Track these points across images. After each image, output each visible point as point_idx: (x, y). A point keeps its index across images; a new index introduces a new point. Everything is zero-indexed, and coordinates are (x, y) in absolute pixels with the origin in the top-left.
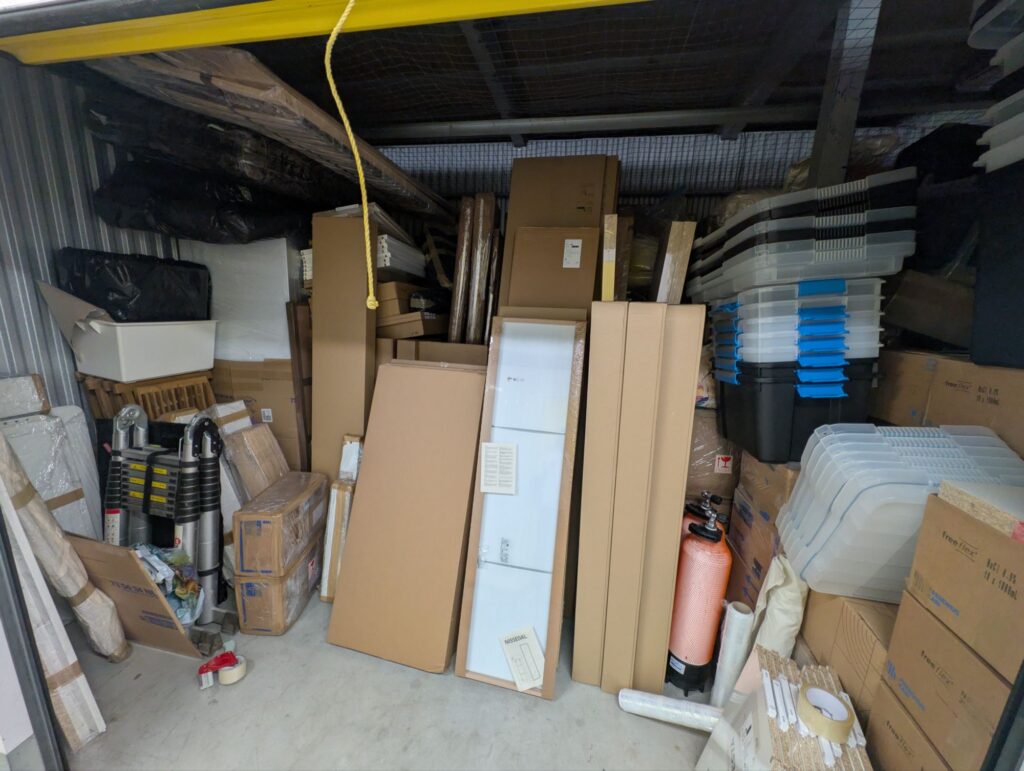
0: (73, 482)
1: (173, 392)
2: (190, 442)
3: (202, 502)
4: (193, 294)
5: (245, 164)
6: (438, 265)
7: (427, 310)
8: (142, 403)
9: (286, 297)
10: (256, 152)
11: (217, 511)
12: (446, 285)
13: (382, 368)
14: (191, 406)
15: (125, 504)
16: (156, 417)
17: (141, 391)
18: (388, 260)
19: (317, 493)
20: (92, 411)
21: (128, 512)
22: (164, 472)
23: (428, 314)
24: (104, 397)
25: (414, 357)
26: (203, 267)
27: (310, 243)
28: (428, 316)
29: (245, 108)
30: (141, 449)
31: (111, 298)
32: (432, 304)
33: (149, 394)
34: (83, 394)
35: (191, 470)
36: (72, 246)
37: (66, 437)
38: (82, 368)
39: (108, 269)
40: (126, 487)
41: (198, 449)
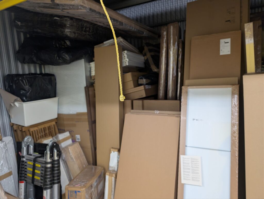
0: (9, 168)
1: (43, 129)
2: (49, 153)
3: (53, 180)
4: (49, 87)
5: (67, 31)
6: (151, 61)
7: (147, 84)
8: (32, 135)
9: (84, 84)
10: (72, 25)
11: (59, 184)
12: (155, 70)
13: (126, 115)
14: (49, 135)
15: (25, 179)
16: (37, 141)
17: (32, 130)
18: (127, 62)
19: (100, 177)
20: (15, 139)
21: (27, 182)
22: (39, 166)
23: (147, 86)
24: (19, 133)
25: (141, 108)
26: (53, 75)
27: (94, 59)
28: (147, 87)
29: (67, 9)
30: (31, 155)
31: (21, 93)
32: (149, 81)
33: (35, 131)
34: (13, 131)
35: (49, 166)
36: (10, 74)
37: (7, 150)
38: (13, 121)
39: (20, 81)
40: (26, 171)
41: (52, 156)
